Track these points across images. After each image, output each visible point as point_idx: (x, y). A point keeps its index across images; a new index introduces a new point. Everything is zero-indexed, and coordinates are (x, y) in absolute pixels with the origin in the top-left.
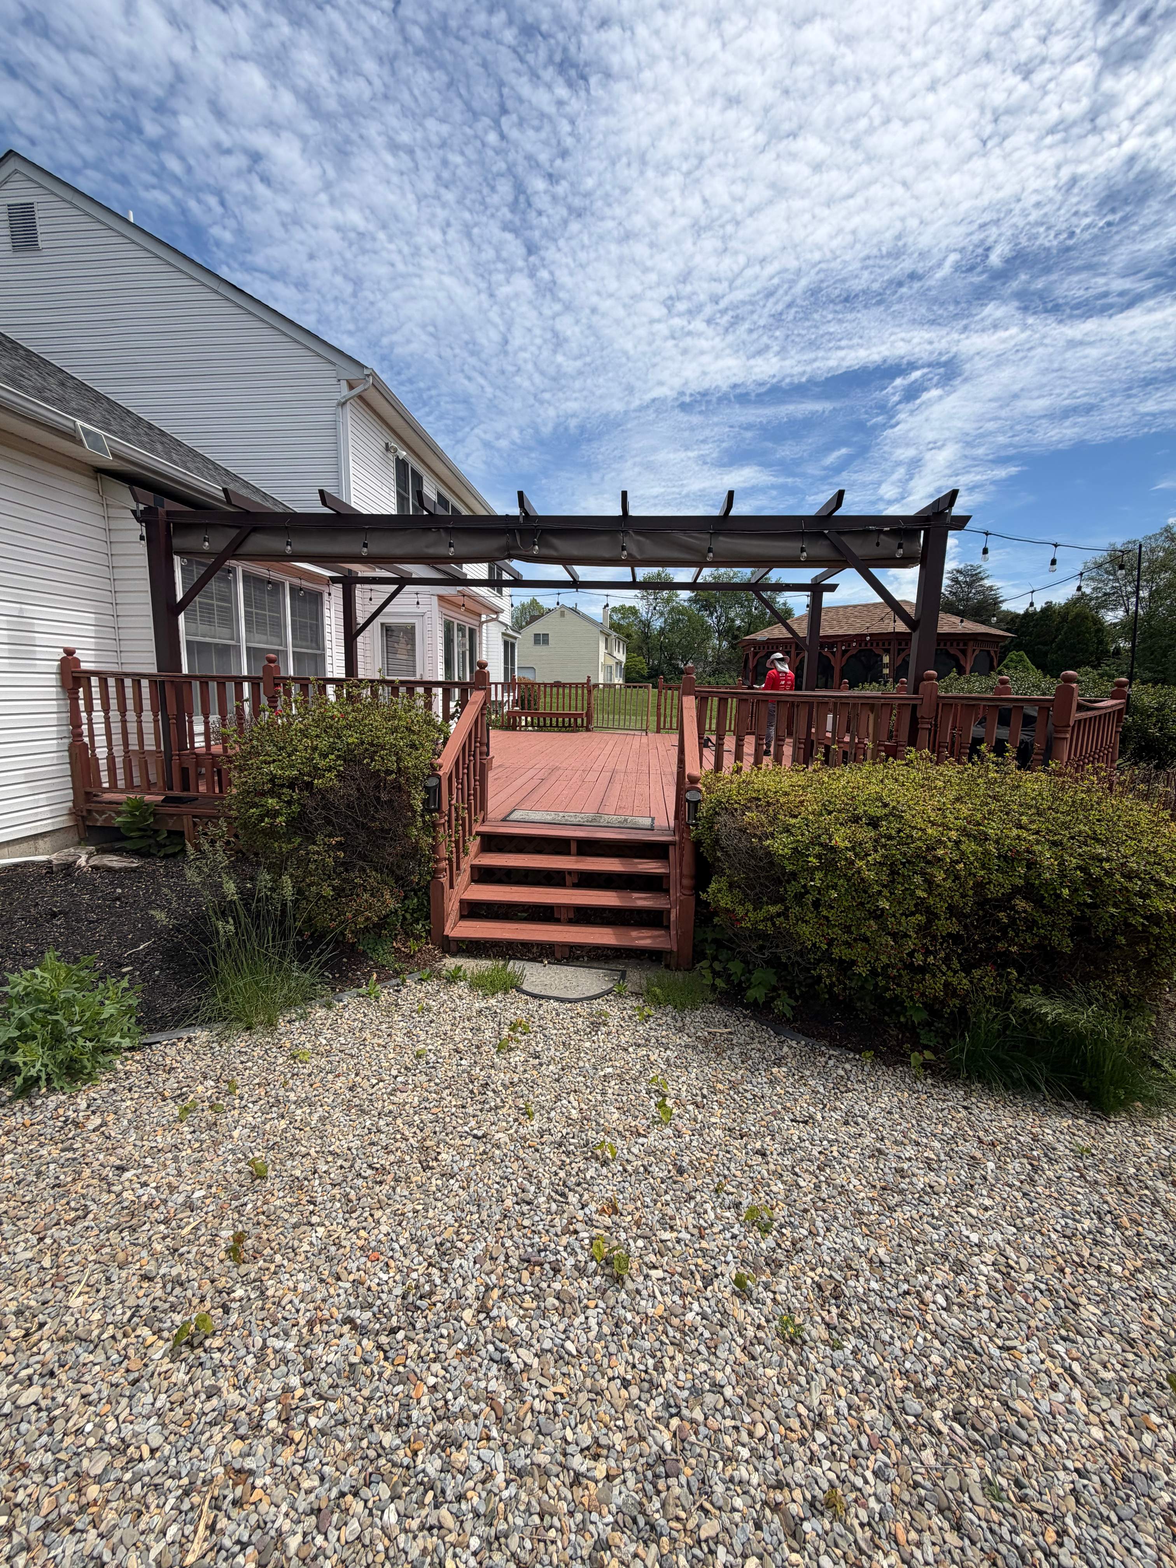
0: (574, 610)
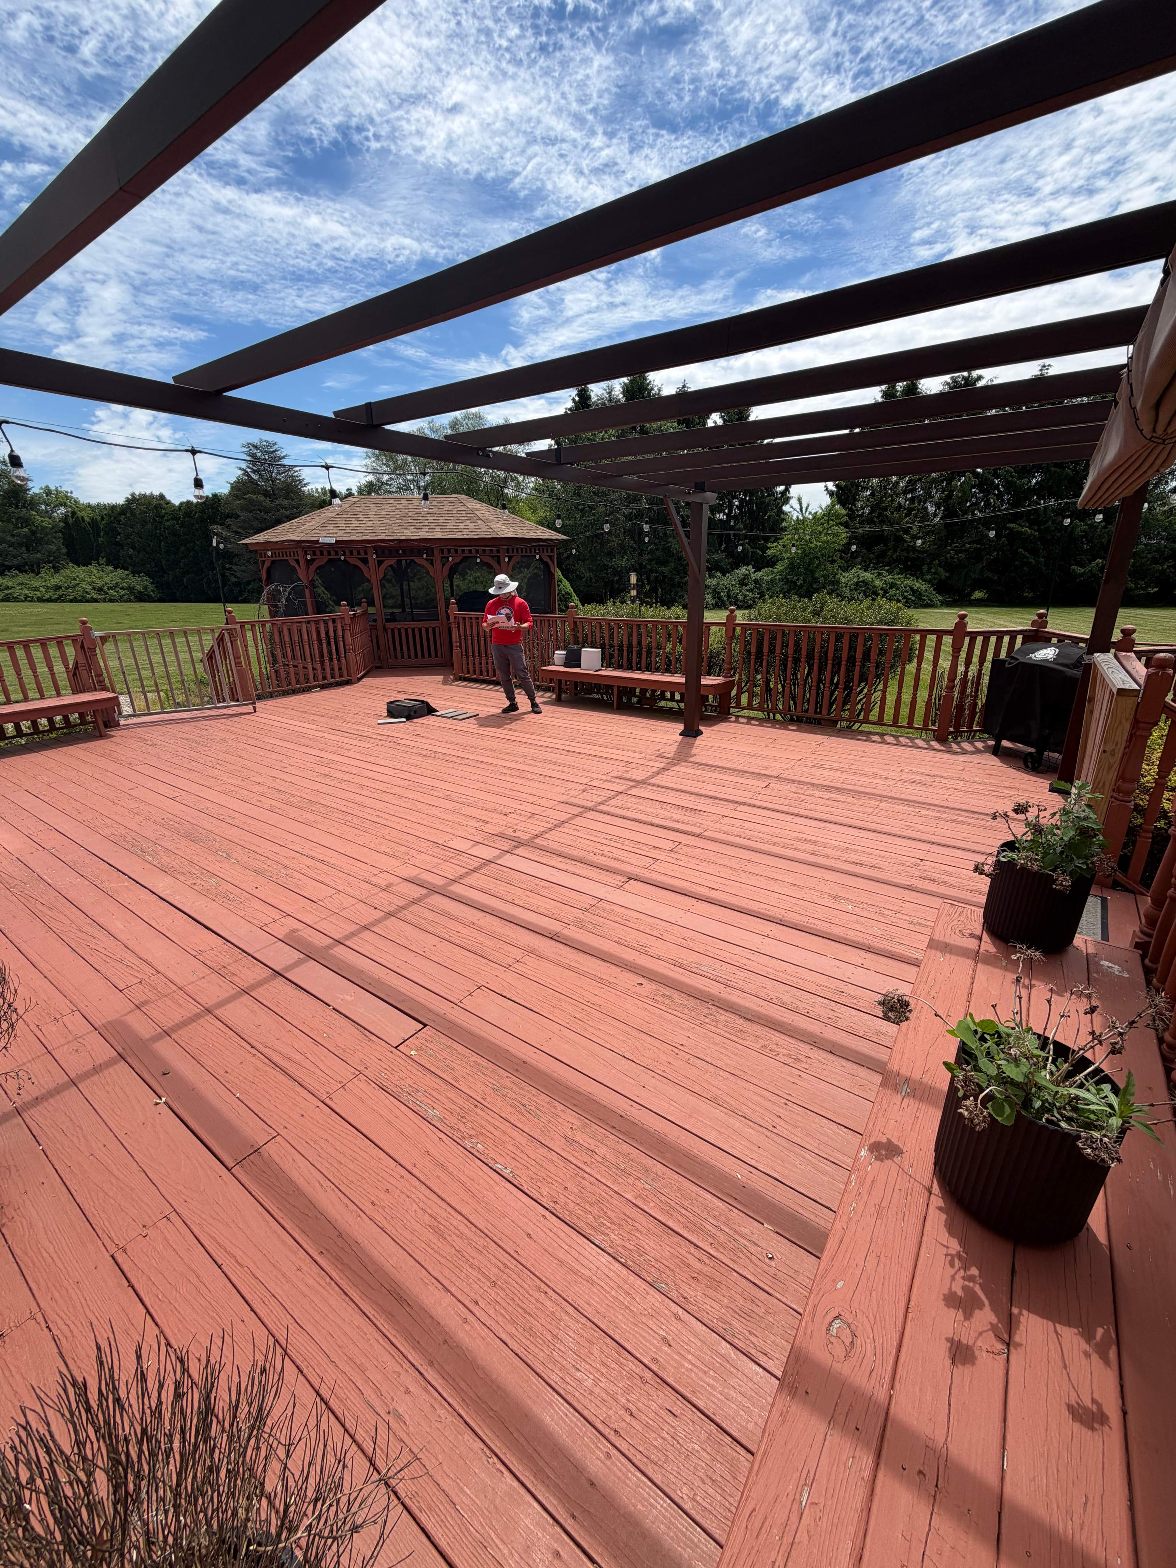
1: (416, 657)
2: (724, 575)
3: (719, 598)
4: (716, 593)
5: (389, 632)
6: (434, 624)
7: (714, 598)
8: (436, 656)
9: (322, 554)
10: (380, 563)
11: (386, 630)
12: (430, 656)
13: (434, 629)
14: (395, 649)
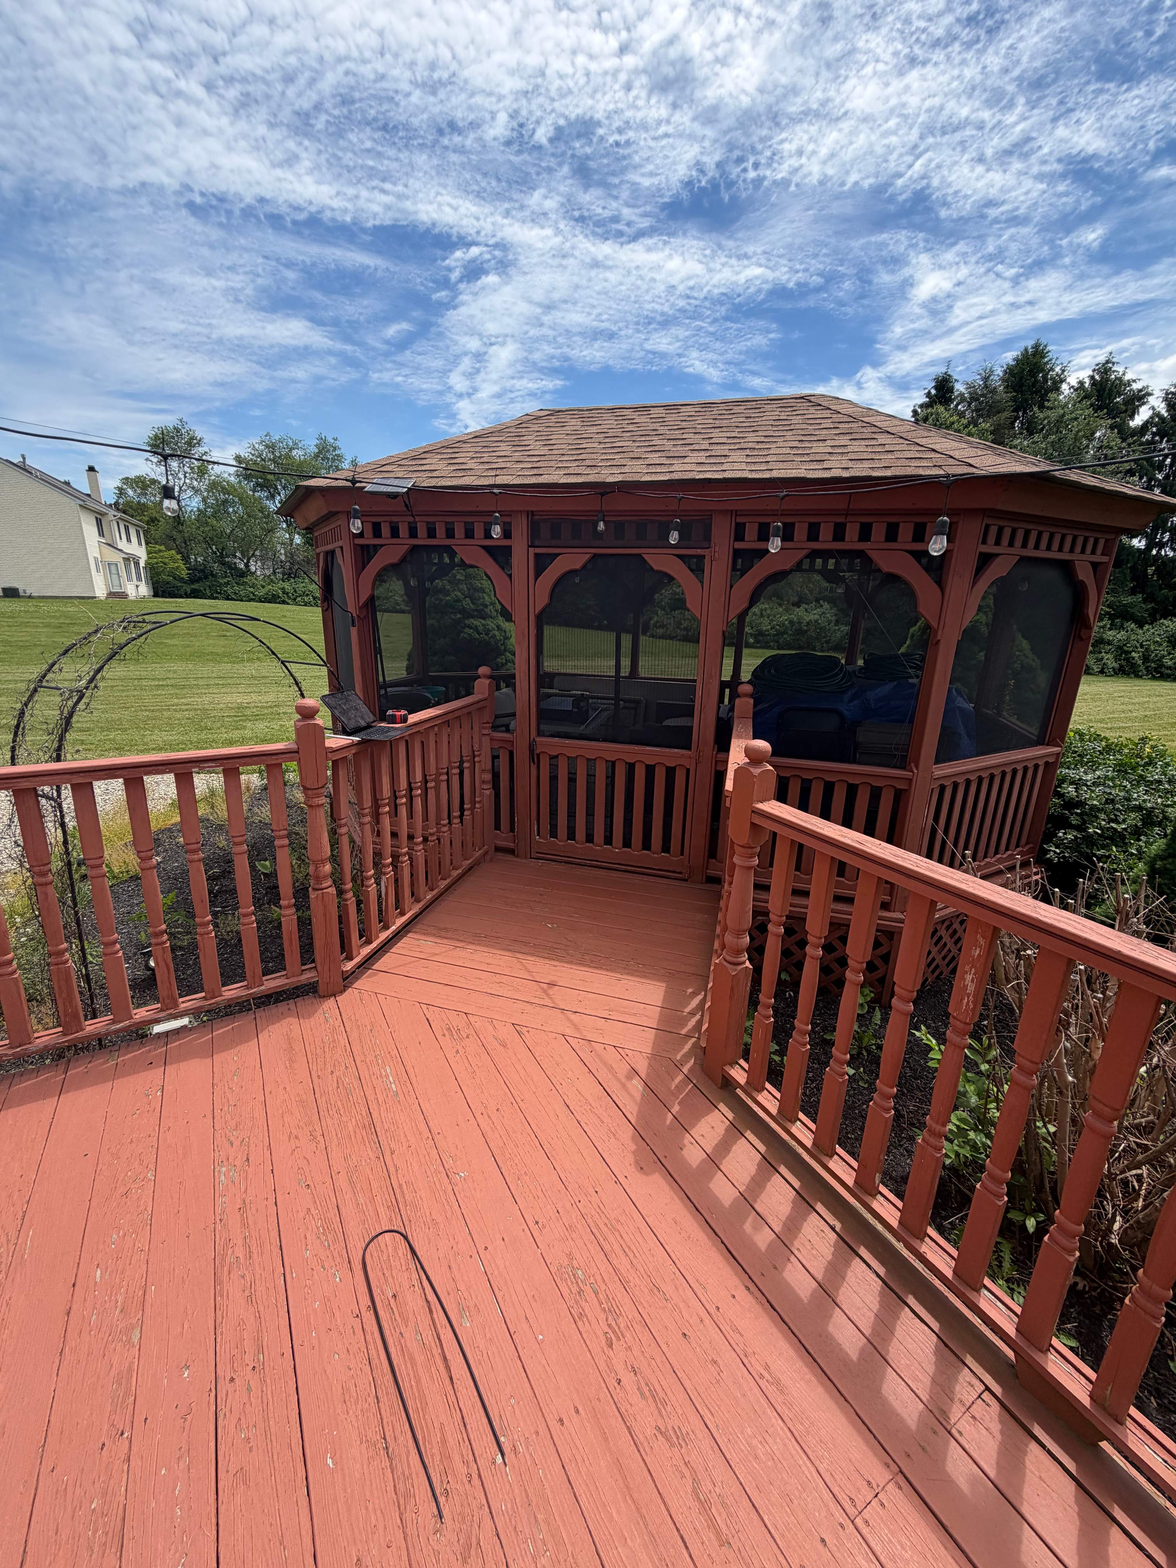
0: (23, 468)
1: (608, 840)
2: (1141, 627)
3: (1127, 660)
4: (1121, 651)
5: (545, 763)
6: (672, 756)
7: (1116, 659)
8: (666, 848)
9: (395, 533)
10: (541, 564)
11: (534, 757)
12: (647, 845)
13: (671, 772)
14: (553, 814)
